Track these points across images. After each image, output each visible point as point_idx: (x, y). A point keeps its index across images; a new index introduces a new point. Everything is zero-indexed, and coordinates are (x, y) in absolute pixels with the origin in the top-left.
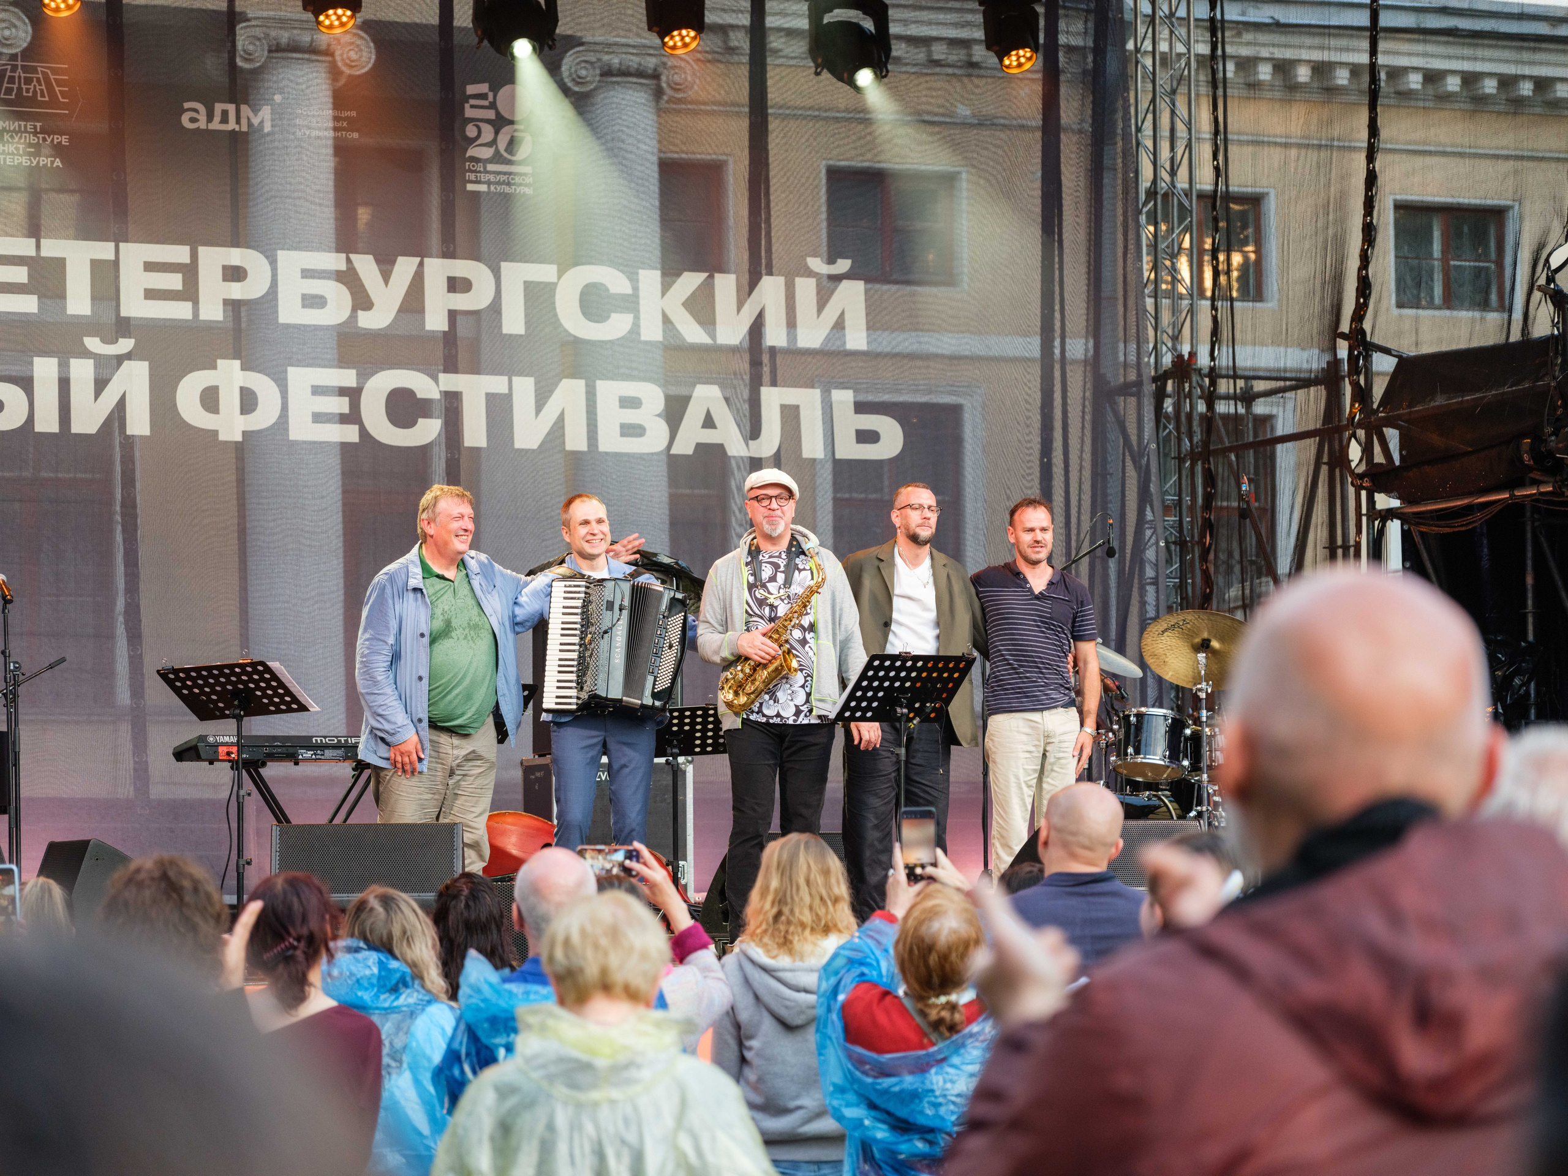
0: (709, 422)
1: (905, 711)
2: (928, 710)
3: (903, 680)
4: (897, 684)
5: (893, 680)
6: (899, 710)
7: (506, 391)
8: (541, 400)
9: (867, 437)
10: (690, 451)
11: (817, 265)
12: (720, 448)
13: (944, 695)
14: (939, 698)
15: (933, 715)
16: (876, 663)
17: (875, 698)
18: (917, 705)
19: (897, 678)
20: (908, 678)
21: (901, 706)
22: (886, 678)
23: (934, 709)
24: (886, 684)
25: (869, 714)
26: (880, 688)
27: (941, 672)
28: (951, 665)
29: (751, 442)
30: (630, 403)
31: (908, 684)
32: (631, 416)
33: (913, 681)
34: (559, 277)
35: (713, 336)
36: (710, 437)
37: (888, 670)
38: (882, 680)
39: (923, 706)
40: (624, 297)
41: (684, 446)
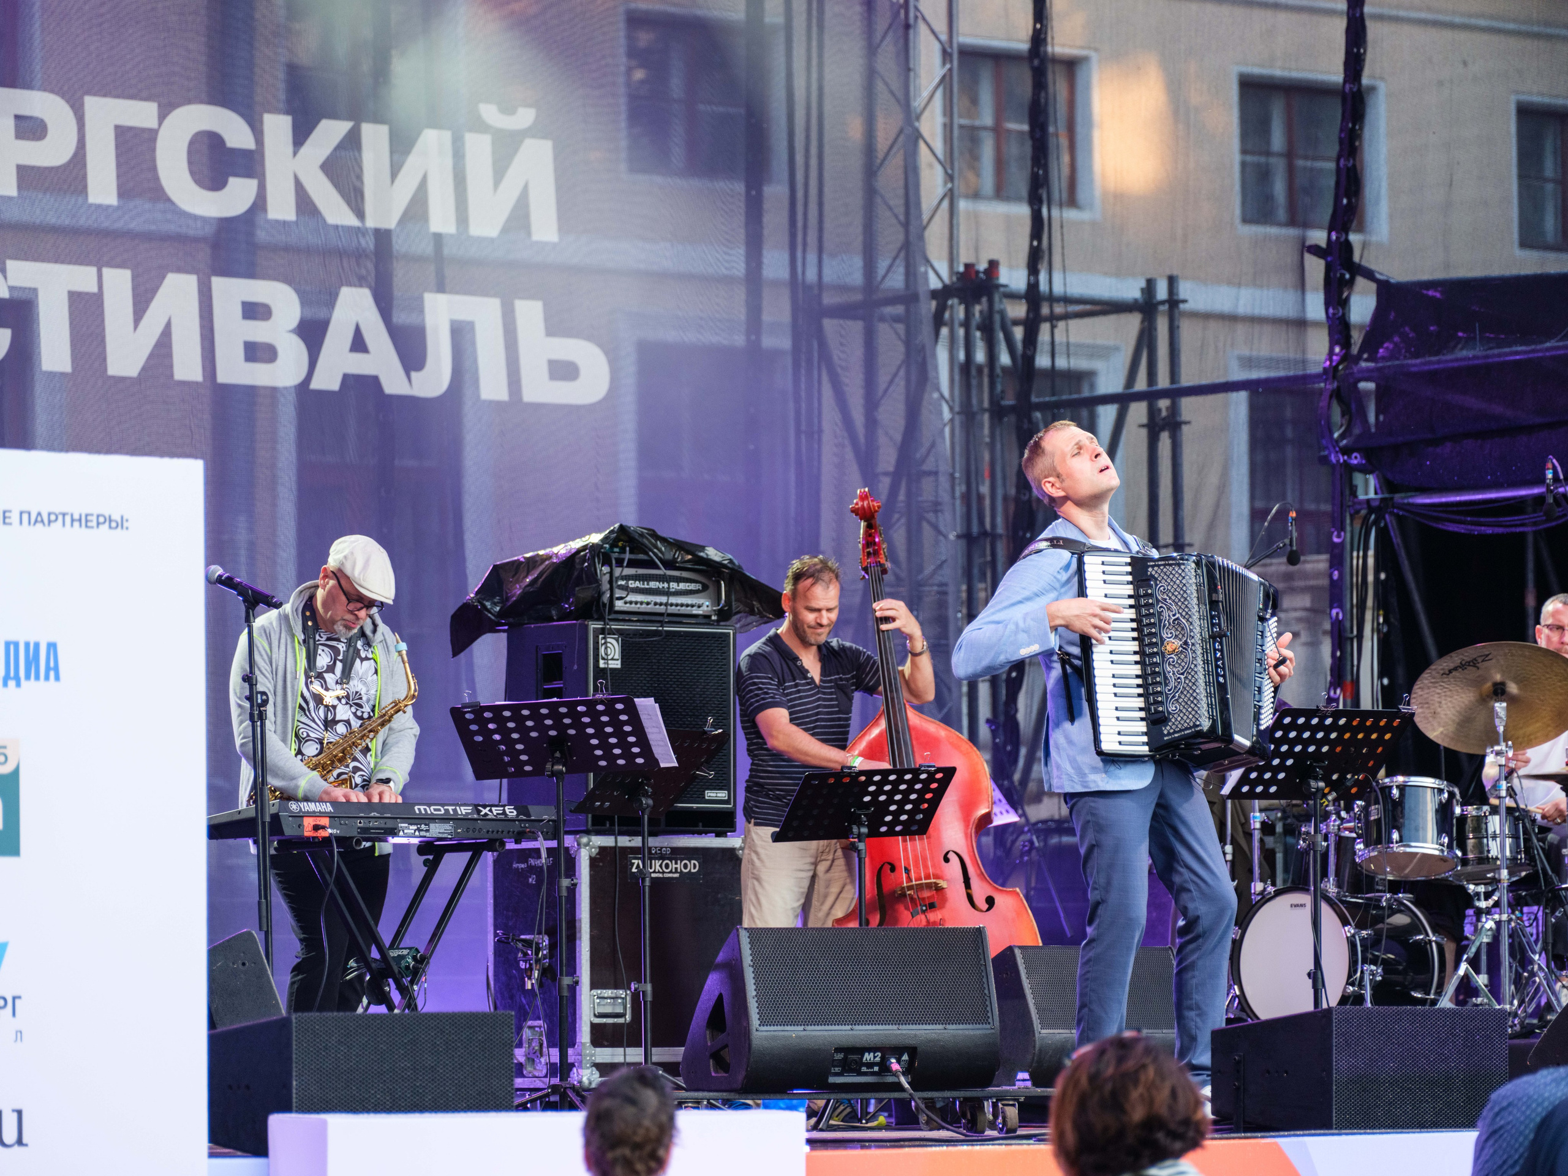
0: (359, 344)
1: (1322, 784)
2: (1349, 784)
3: (1320, 743)
4: (1312, 749)
5: (1306, 743)
6: (1313, 783)
7: (95, 289)
8: (141, 303)
9: (563, 371)
10: (335, 385)
11: (490, 113)
12: (375, 381)
13: (1371, 764)
14: (1363, 769)
15: (1354, 790)
16: (1287, 720)
17: (1282, 767)
18: (1335, 777)
19: (1312, 740)
20: (1326, 740)
21: (1316, 779)
22: (1298, 740)
23: (1357, 783)
24: (1298, 748)
25: (1273, 789)
26: (1290, 754)
27: (1368, 731)
28: (1382, 723)
29: (413, 374)
30: (254, 311)
31: (1325, 749)
32: (259, 332)
33: (1333, 744)
34: (160, 124)
35: (360, 214)
36: (360, 365)
37: (1301, 729)
38: (1292, 743)
39: (1342, 778)
40: (246, 154)
41: (327, 380)
